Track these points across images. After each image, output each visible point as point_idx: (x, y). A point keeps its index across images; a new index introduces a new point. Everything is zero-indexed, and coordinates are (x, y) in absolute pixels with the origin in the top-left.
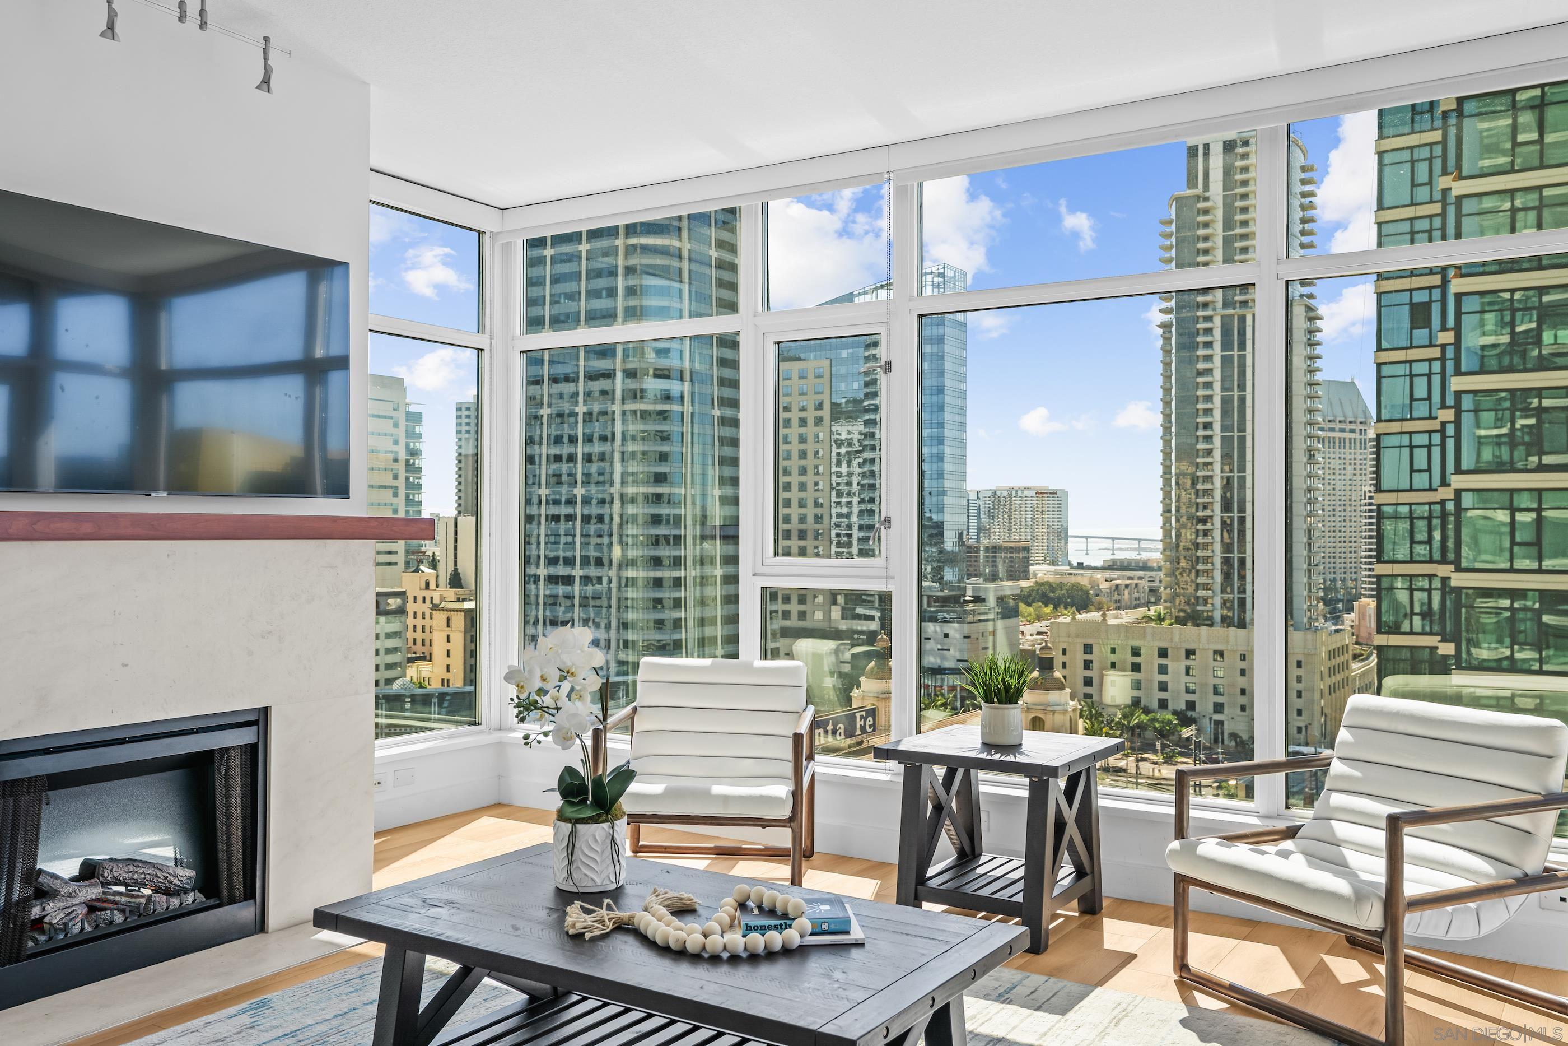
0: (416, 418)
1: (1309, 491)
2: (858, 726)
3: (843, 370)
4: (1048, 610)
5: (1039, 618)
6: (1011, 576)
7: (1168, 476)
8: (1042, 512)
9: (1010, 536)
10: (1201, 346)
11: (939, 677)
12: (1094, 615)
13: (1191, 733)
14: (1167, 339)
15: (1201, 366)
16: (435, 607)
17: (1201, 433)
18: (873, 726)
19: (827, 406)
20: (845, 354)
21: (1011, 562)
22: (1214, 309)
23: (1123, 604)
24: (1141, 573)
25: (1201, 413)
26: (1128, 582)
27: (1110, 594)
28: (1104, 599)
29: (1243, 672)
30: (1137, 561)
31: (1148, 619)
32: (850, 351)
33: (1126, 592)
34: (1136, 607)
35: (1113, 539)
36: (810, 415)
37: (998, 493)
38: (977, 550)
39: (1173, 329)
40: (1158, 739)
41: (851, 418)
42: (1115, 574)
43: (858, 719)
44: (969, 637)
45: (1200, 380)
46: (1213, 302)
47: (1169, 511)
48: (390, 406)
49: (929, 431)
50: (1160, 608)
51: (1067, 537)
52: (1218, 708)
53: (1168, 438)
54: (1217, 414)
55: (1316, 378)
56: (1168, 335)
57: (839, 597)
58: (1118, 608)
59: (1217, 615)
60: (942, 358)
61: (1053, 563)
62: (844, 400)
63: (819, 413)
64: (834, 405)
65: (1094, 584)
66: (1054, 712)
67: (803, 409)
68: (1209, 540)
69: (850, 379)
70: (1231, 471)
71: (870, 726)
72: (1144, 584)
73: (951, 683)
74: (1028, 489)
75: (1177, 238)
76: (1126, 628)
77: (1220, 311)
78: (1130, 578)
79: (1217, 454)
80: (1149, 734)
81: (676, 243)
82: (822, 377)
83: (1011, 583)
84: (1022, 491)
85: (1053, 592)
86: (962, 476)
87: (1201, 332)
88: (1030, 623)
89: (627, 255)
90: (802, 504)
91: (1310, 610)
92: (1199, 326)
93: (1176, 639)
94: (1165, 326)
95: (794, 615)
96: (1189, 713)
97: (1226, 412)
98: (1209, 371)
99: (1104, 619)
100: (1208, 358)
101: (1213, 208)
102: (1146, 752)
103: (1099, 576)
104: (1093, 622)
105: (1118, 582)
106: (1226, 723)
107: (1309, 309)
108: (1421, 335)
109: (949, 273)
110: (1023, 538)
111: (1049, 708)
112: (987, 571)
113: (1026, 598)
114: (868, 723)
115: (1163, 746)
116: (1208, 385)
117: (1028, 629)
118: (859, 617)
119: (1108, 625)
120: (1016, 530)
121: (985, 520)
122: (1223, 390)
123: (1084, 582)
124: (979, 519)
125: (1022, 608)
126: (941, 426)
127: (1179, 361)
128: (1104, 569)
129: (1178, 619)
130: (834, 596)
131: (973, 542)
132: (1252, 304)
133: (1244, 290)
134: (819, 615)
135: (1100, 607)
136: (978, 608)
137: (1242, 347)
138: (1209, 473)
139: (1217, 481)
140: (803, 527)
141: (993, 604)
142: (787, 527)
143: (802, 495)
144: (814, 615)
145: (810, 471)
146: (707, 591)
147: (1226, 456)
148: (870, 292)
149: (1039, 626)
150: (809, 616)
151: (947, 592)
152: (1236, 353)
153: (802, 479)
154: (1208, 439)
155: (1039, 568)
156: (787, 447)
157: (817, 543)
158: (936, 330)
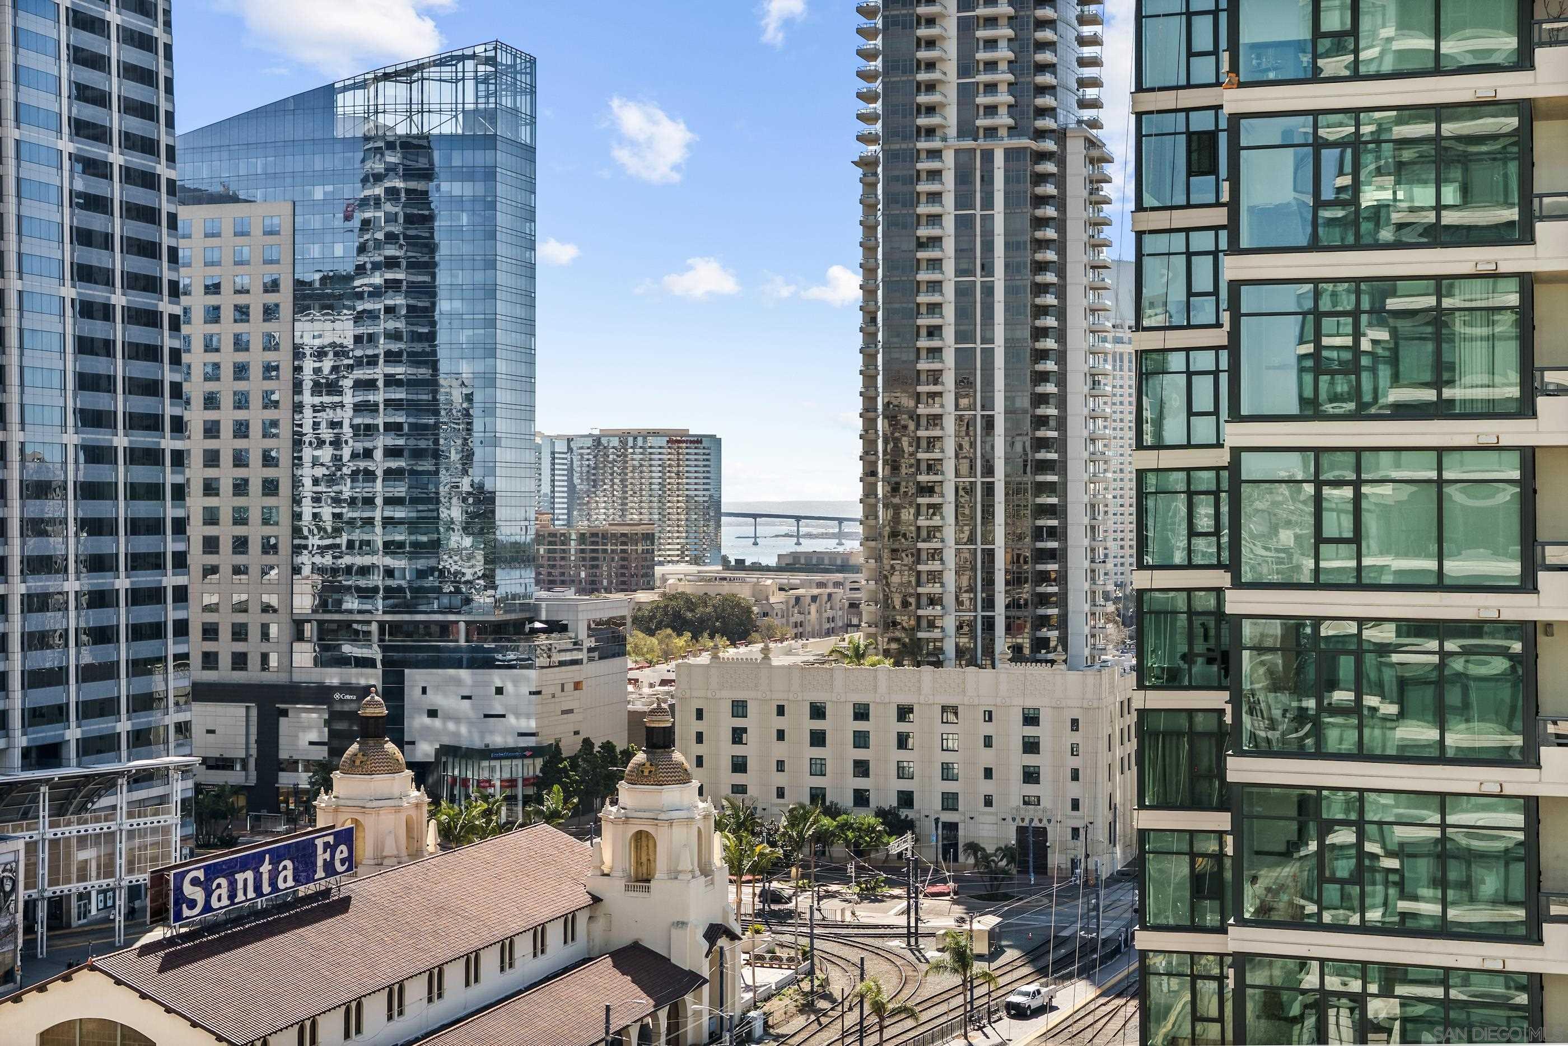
1: (1093, 441)
2: (320, 863)
3: (316, 222)
4: (680, 642)
5: (667, 656)
6: (624, 583)
7: (871, 415)
8: (678, 473)
9: (623, 515)
10: (923, 199)
11: (485, 763)
12: (750, 651)
13: (904, 846)
14: (869, 186)
15: (923, 232)
17: (923, 343)
18: (350, 861)
19: (286, 286)
20: (316, 193)
21: (623, 559)
22: (944, 139)
23: (809, 629)
24: (839, 577)
25: (923, 310)
26: (816, 591)
27: (785, 615)
28: (777, 622)
29: (988, 742)
30: (833, 555)
31: (840, 657)
32: (329, 188)
33: (813, 608)
34: (829, 633)
35: (798, 518)
36: (257, 301)
37: (604, 441)
38: (565, 539)
39: (880, 170)
40: (852, 858)
41: (331, 307)
42: (796, 578)
43: (320, 850)
44: (539, 693)
45: (921, 255)
46: (943, 127)
47: (874, 473)
49: (470, 332)
50: (858, 637)
51: (719, 514)
52: (950, 801)
53: (872, 351)
54: (949, 312)
55: (1102, 256)
56: (871, 179)
57: (307, 627)
58: (798, 636)
59: (949, 648)
60: (492, 206)
61: (696, 561)
62: (317, 276)
63: (271, 298)
64: (299, 284)
65: (759, 596)
66: (671, 822)
67: (242, 291)
68: (936, 521)
69: (328, 238)
70: (972, 407)
71: (343, 862)
72: (841, 594)
73: (506, 775)
74: (656, 433)
75: (884, 17)
76: (803, 671)
77: (954, 142)
78: (821, 585)
79: (949, 379)
80: (838, 850)
82: (278, 233)
83: (621, 596)
84: (645, 438)
85: (692, 611)
86: (528, 412)
87: (923, 176)
88: (651, 664)
90: (240, 460)
91: (1093, 636)
92: (920, 166)
93: (884, 688)
94: (866, 164)
95: (225, 660)
96: (904, 813)
97: (963, 313)
98: (936, 241)
99: (766, 657)
100: (935, 219)
102: (832, 880)
103: (769, 581)
104: (747, 663)
105: (801, 591)
106: (961, 826)
107: (1092, 143)
108: (1203, 187)
109: (504, 59)
110: (646, 517)
111: (662, 816)
112: (583, 575)
113: (648, 621)
114: (338, 856)
115: (859, 869)
116: (935, 264)
117: (647, 675)
118: (344, 661)
119: (771, 667)
120: (632, 502)
121: (581, 487)
122: (959, 272)
123: (744, 592)
124: (571, 487)
125: (635, 638)
126: (491, 323)
127: (890, 223)
128: (779, 569)
129: (887, 653)
130: (298, 625)
131: (559, 525)
132: (1003, 132)
133: (991, 110)
134: (273, 661)
135: (769, 635)
136: (556, 640)
137: (988, 203)
138: (936, 410)
139: (950, 424)
140: (241, 501)
141: (583, 634)
142: (212, 502)
143: (241, 444)
144: (265, 658)
145: (256, 401)
146: (49, 621)
147: (964, 383)
148: (363, 85)
149: (664, 670)
150: (254, 661)
151: (499, 616)
152: (978, 212)
153: (241, 415)
154: (935, 353)
155: (668, 568)
156: (213, 357)
157: (268, 531)
158: (480, 158)
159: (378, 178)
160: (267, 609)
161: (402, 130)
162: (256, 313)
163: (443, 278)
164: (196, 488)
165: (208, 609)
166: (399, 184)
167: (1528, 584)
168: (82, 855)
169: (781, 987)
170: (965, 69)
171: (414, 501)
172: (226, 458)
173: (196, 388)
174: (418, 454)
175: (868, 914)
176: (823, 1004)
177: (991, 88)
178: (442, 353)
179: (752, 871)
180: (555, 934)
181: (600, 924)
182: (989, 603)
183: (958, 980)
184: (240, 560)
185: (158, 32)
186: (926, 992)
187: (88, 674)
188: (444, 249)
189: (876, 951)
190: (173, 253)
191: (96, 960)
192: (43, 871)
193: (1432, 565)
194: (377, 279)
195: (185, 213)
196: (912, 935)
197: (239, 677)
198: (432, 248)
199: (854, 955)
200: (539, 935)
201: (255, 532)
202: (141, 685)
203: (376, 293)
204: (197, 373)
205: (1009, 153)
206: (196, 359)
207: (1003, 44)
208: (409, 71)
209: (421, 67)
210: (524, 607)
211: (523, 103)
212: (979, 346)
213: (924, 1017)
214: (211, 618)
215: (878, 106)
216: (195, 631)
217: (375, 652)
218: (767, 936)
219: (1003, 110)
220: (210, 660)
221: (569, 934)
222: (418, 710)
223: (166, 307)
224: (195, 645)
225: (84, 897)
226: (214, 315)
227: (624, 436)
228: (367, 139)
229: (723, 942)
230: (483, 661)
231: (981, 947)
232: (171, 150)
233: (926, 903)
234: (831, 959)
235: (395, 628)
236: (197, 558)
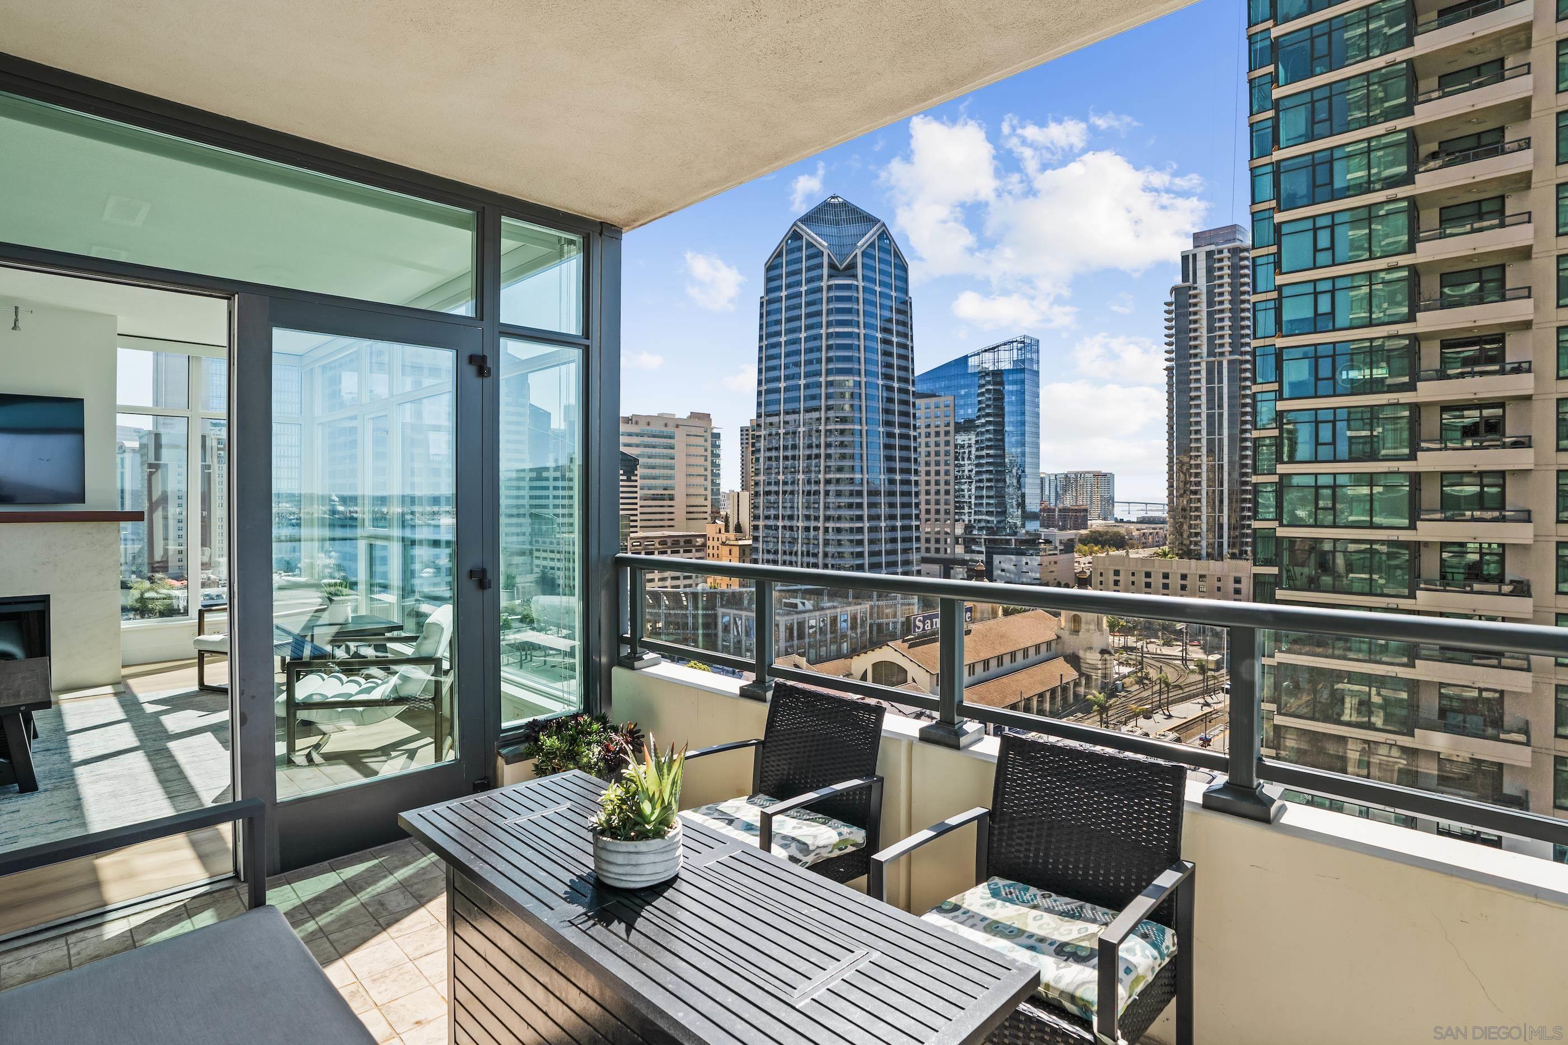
0: (717, 436)
3: (963, 402)
4: (1096, 548)
5: (1090, 553)
6: (1075, 526)
8: (1097, 487)
9: (1076, 502)
10: (1193, 381)
12: (1122, 552)
13: (1182, 626)
14: (1170, 378)
15: (1193, 394)
16: (723, 544)
17: (1193, 436)
19: (952, 425)
20: (963, 392)
21: (1076, 518)
22: (1202, 358)
23: (1147, 544)
24: (1160, 525)
26: (1149, 530)
27: (1139, 539)
28: (1135, 542)
29: (1219, 589)
30: (1157, 518)
31: (1158, 555)
32: (967, 390)
33: (1150, 537)
34: (1154, 547)
36: (942, 430)
38: (1054, 510)
39: (1174, 371)
41: (967, 431)
42: (1144, 526)
46: (1201, 353)
47: (1172, 486)
48: (702, 430)
49: (1016, 438)
50: (1166, 548)
51: (1113, 502)
54: (1204, 424)
56: (1169, 374)
57: (960, 539)
58: (1142, 547)
59: (1204, 553)
60: (1024, 393)
61: (1105, 519)
62: (963, 420)
63: (947, 429)
64: (956, 423)
65: (1129, 532)
67: (938, 426)
68: (1199, 504)
69: (966, 407)
70: (1214, 460)
72: (1160, 532)
74: (1088, 472)
75: (1175, 313)
76: (1143, 560)
77: (1205, 359)
78: (1154, 529)
79: (1204, 450)
80: (1155, 627)
81: (856, 330)
82: (949, 406)
83: (1074, 531)
84: (1085, 473)
85: (1102, 537)
86: (1037, 465)
87: (1193, 372)
88: (1085, 556)
89: (827, 338)
90: (937, 483)
92: (1191, 369)
93: (1174, 567)
94: (1168, 370)
95: (933, 550)
97: (1210, 424)
98: (1198, 397)
99: (1129, 554)
100: (1198, 389)
101: (1200, 294)
103: (1132, 527)
104: (1121, 556)
105: (1146, 530)
109: (1027, 341)
110: (1085, 503)
112: (1059, 523)
113: (1084, 541)
116: (1198, 406)
117: (1083, 560)
118: (973, 552)
119: (1131, 558)
120: (1080, 498)
121: (1060, 492)
122: (1208, 409)
123: (1122, 531)
124: (1057, 492)
125: (1079, 546)
126: (1023, 434)
127: (1179, 391)
128: (1137, 522)
129: (1177, 555)
130: (957, 539)
131: (1052, 506)
132: (1227, 354)
133: (1222, 345)
134: (949, 551)
135: (1132, 547)
136: (1047, 547)
137: (1221, 381)
138: (1199, 462)
139: (1204, 467)
140: (937, 497)
141: (1058, 544)
142: (928, 497)
143: (937, 478)
144: (946, 550)
145: (942, 463)
146: (877, 535)
147: (1210, 451)
148: (978, 354)
149: (1089, 558)
150: (942, 550)
151: (1027, 537)
152: (1216, 385)
153: (937, 468)
154: (1198, 440)
155: (1094, 522)
156: (928, 449)
157: (947, 507)
158: (1019, 376)
159: (983, 386)
160: (946, 533)
161: (991, 369)
162: (942, 434)
163: (1006, 419)
164: (923, 493)
165: (927, 533)
166: (991, 387)
167: (1412, 527)
168: (887, 611)
169: (1129, 675)
170: (1209, 331)
171: (997, 497)
172: (933, 483)
173: (922, 459)
174: (997, 481)
175: (1166, 650)
176: (1146, 681)
177: (1222, 337)
178: (1007, 445)
179: (1118, 631)
180: (1043, 648)
181: (1060, 647)
182: (1221, 537)
183: (1201, 677)
184: (937, 516)
185: (909, 343)
186: (1188, 681)
187: (889, 553)
188: (1007, 409)
189: (1168, 664)
190: (914, 415)
191: (890, 643)
192: (875, 615)
193: (1368, 519)
194: (983, 421)
195: (918, 402)
196: (1184, 660)
197: (937, 556)
198: (1002, 409)
199: (1159, 664)
200: (1038, 647)
201: (942, 507)
202: (905, 557)
203: (983, 425)
204: (923, 454)
205: (1230, 362)
206: (923, 450)
207: (1226, 320)
208: (994, 348)
209: (998, 346)
210: (1036, 534)
211: (1034, 356)
212: (1217, 437)
213: (1186, 690)
214: (928, 536)
215: (1174, 347)
216: (923, 540)
217: (983, 549)
218: (1125, 655)
219: (1227, 345)
220: (928, 550)
221: (1049, 648)
222: (997, 569)
223: (912, 433)
224: (923, 545)
225: (888, 624)
226: (928, 435)
227: (1076, 474)
228: (979, 372)
229: (1106, 656)
230: (1021, 553)
231: (1212, 666)
232: (913, 381)
233: (1190, 648)
234: (1151, 666)
235: (990, 540)
236: (923, 516)
